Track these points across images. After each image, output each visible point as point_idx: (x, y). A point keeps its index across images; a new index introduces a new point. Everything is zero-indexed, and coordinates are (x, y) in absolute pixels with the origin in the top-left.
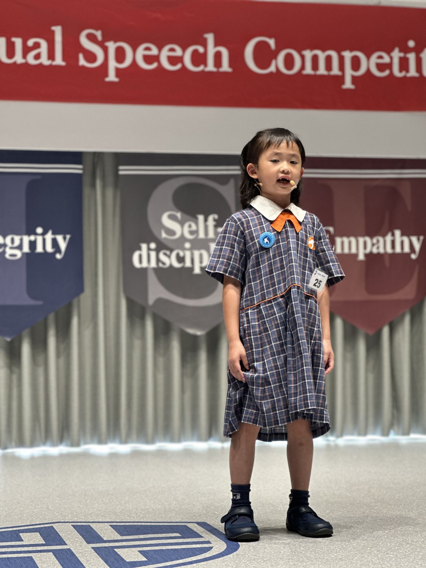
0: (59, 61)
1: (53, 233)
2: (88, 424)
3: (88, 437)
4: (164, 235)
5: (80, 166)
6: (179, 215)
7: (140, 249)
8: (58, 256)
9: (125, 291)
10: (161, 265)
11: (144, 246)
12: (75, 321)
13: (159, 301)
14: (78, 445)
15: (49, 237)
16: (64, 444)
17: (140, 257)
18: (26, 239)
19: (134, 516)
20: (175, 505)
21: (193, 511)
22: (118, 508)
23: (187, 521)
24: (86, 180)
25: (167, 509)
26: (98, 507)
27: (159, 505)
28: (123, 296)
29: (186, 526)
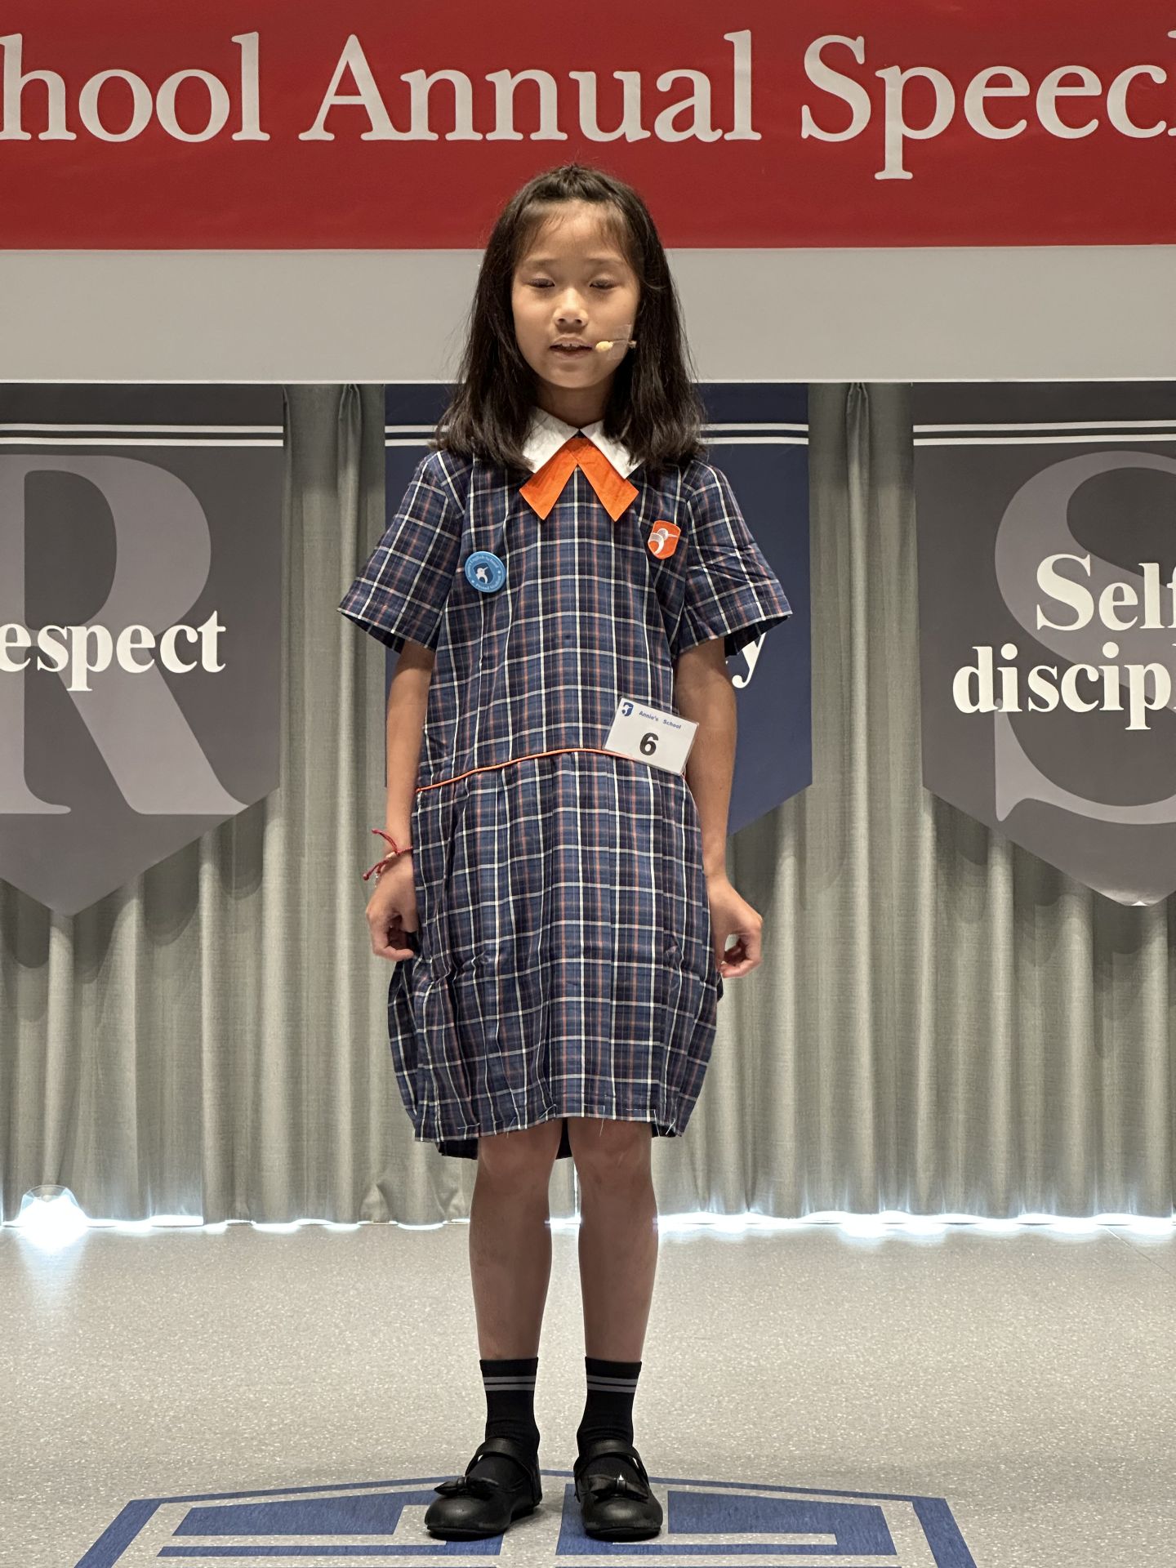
0: (743, 129)
2: (826, 1154)
3: (827, 1186)
4: (1042, 621)
5: (804, 428)
6: (1086, 563)
7: (972, 660)
10: (1031, 705)
11: (985, 654)
12: (787, 867)
13: (1027, 808)
14: (796, 1213)
16: (755, 1208)
17: (974, 682)
19: (761, 1464)
20: (908, 1433)
21: (942, 1456)
22: (738, 1434)
23: (894, 1492)
24: (823, 465)
25: (872, 1445)
26: (688, 1428)
27: (862, 1430)
28: (923, 794)
29: (879, 1508)
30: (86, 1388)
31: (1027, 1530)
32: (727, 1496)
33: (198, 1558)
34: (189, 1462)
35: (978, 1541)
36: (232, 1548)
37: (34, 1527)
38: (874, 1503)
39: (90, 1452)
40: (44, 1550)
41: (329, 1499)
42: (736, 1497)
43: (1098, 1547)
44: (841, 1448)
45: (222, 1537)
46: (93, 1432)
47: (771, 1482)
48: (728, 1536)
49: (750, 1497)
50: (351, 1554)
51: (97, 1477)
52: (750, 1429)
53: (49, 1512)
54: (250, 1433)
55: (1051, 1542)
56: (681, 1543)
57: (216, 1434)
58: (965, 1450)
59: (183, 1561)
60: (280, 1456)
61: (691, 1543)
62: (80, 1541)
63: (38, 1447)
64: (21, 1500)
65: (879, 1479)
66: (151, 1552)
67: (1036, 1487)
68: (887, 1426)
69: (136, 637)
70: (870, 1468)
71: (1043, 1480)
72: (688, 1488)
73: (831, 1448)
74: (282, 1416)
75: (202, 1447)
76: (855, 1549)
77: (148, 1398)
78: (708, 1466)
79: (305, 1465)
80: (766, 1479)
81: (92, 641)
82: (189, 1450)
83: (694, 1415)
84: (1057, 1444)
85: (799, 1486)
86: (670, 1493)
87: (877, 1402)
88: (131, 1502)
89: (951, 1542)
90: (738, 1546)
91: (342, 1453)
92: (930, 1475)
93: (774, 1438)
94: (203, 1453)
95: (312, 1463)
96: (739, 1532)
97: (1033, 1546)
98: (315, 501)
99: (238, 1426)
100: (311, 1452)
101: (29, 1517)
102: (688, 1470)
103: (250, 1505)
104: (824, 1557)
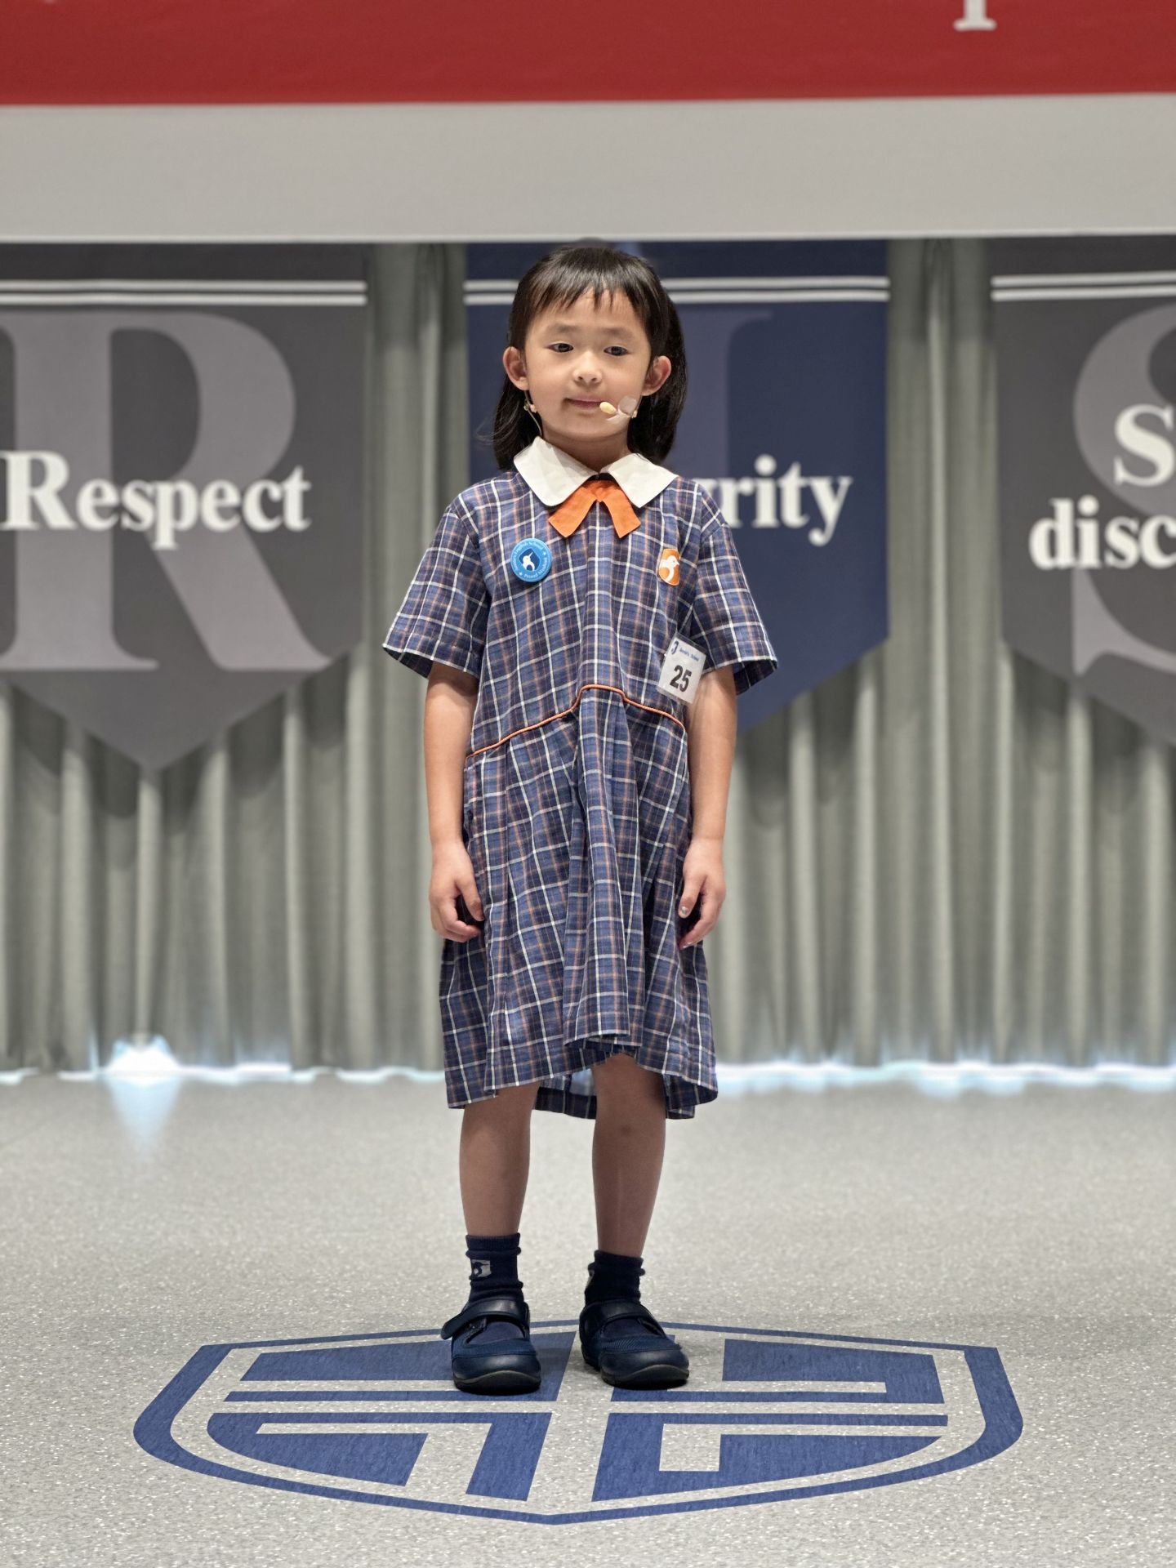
1: (804, 473)
2: (906, 1004)
3: (905, 1038)
4: (1121, 474)
5: (882, 282)
6: (1166, 415)
7: (1051, 514)
8: (818, 538)
9: (1008, 635)
10: (1111, 560)
11: (1063, 508)
13: (1107, 663)
14: (874, 1061)
15: (792, 482)
16: (836, 1058)
17: (1052, 537)
18: (730, 490)
19: (819, 1314)
20: (966, 1283)
21: (997, 1306)
22: (799, 1283)
23: (948, 1342)
24: (902, 321)
25: (930, 1294)
26: (751, 1276)
27: (921, 1280)
28: (1001, 647)
29: (930, 1357)
30: (166, 1234)
31: (1075, 1380)
32: (783, 1345)
33: (263, 1403)
34: (262, 1309)
35: (1026, 1390)
36: (297, 1393)
37: (106, 1372)
38: (926, 1351)
39: (165, 1298)
40: (114, 1396)
41: (395, 1345)
42: (792, 1345)
43: (1144, 1398)
44: (899, 1297)
45: (288, 1382)
46: (170, 1278)
47: (827, 1331)
48: (780, 1384)
49: (804, 1346)
50: (412, 1399)
51: (171, 1323)
52: (811, 1278)
53: (122, 1357)
54: (323, 1280)
55: (1097, 1391)
56: (734, 1390)
57: (289, 1280)
58: (1021, 1300)
59: (249, 1406)
60: (350, 1303)
61: (743, 1390)
62: (150, 1386)
63: (116, 1292)
64: (96, 1346)
65: (933, 1327)
66: (219, 1397)
67: (1087, 1337)
68: (945, 1276)
69: (221, 494)
70: (926, 1318)
71: (1095, 1330)
72: (745, 1337)
73: (890, 1298)
74: (355, 1263)
75: (275, 1294)
76: (903, 1396)
77: (226, 1244)
78: (767, 1315)
79: (374, 1312)
80: (823, 1328)
81: (177, 499)
82: (263, 1296)
83: (756, 1265)
84: (1113, 1295)
85: (854, 1335)
86: (727, 1341)
87: (940, 1251)
88: (203, 1348)
89: (999, 1391)
90: (788, 1393)
91: (411, 1299)
92: (984, 1324)
93: (835, 1288)
94: (276, 1300)
95: (381, 1310)
96: (792, 1380)
97: (1078, 1395)
98: (397, 359)
99: (311, 1273)
100: (380, 1299)
101: (102, 1363)
102: (746, 1318)
103: (318, 1351)
104: (872, 1404)
